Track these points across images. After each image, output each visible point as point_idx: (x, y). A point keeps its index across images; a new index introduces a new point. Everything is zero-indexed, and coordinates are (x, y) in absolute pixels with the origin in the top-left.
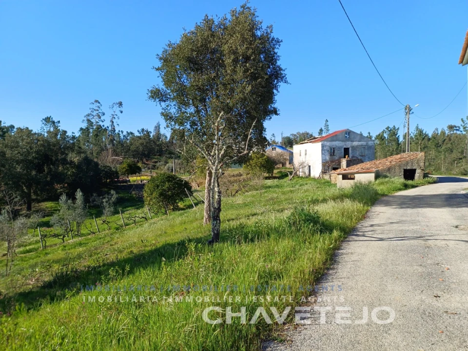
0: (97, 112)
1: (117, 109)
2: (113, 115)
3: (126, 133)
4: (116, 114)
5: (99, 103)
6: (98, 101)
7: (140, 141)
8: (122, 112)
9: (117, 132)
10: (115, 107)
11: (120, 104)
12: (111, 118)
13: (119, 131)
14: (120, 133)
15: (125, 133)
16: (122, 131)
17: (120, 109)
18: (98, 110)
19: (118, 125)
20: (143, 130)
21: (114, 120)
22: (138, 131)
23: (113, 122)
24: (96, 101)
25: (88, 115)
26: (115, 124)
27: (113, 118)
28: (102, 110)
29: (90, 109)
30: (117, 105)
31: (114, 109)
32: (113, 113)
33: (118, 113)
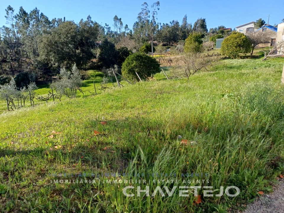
0: (146, 11)
1: (156, 7)
2: (154, 12)
3: (163, 24)
4: (155, 11)
5: (147, 4)
6: (146, 3)
8: (159, 9)
9: (157, 23)
10: (155, 6)
11: (158, 3)
12: (153, 14)
13: (158, 23)
14: (159, 24)
15: (162, 25)
16: (160, 23)
17: (157, 7)
18: (146, 9)
19: (157, 18)
20: (173, 21)
21: (154, 16)
22: (170, 23)
23: (154, 17)
24: (145, 3)
25: (140, 14)
26: (155, 18)
27: (154, 14)
28: (148, 9)
29: (141, 9)
30: (156, 5)
31: (154, 7)
32: (154, 11)
33: (157, 10)
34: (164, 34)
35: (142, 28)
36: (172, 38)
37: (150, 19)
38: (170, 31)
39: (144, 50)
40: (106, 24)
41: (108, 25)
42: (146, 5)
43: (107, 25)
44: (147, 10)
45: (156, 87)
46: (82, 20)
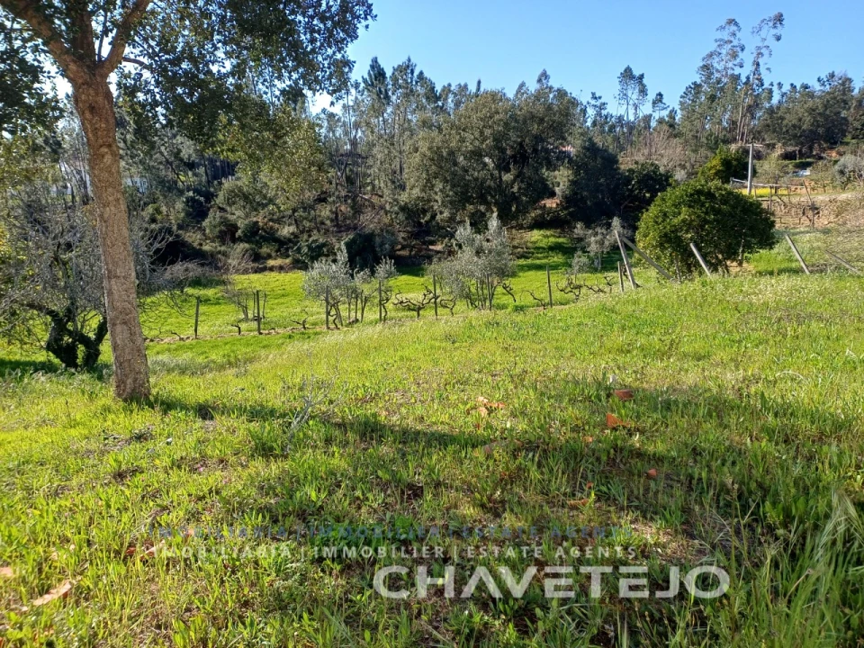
0: (730, 46)
1: (767, 32)
2: (759, 48)
3: (789, 87)
4: (766, 43)
5: (736, 24)
6: (734, 20)
7: (810, 103)
8: (778, 38)
9: (766, 85)
10: (765, 28)
11: (779, 19)
12: (755, 55)
13: (772, 84)
14: (775, 88)
15: (786, 88)
16: (779, 84)
17: (774, 31)
18: (731, 42)
19: (768, 69)
20: (832, 75)
21: (761, 61)
22: (819, 80)
23: (758, 64)
24: (732, 22)
25: (711, 55)
26: (762, 69)
27: (760, 54)
28: (739, 40)
29: (716, 41)
30: (771, 24)
31: (763, 33)
32: (760, 44)
33: (771, 42)
34: (790, 119)
35: (713, 101)
36: (821, 130)
37: (744, 73)
38: (814, 110)
39: (716, 174)
40: (593, 94)
41: (600, 98)
42: (733, 28)
43: (596, 98)
44: (735, 43)
45: (769, 296)
46: (522, 85)
